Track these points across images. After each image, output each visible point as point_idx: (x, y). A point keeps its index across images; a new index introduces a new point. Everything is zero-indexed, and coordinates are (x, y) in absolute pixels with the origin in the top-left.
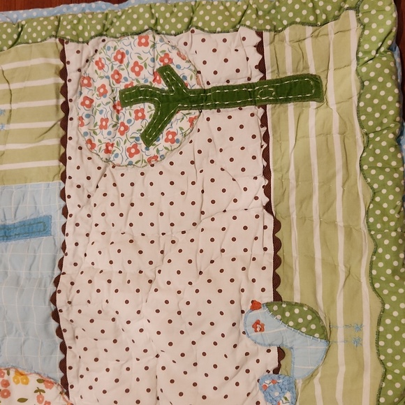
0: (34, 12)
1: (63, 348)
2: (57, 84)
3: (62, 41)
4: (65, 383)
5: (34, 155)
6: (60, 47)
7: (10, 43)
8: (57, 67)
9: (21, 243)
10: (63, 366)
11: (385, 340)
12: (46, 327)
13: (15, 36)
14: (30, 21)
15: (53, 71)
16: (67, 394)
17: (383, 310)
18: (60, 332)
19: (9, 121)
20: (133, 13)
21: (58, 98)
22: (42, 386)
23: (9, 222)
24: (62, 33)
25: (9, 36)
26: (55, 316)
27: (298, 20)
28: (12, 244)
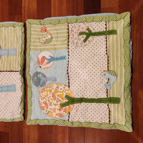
0: (62, 17)
1: (69, 80)
2: (67, 31)
3: (68, 23)
4: (69, 86)
5: (63, 44)
6: (68, 24)
7: (58, 23)
8: (67, 28)
9: (60, 61)
10: (69, 83)
11: (126, 76)
12: (66, 76)
13: (59, 22)
14: (62, 19)
15: (66, 29)
16: (69, 88)
17: (126, 71)
18: (68, 77)
19: (57, 38)
20: (82, 18)
21: (67, 34)
22: (65, 86)
23: (57, 57)
24: (68, 22)
25: (57, 22)
26: (68, 73)
27: (113, 20)
28: (58, 61)
